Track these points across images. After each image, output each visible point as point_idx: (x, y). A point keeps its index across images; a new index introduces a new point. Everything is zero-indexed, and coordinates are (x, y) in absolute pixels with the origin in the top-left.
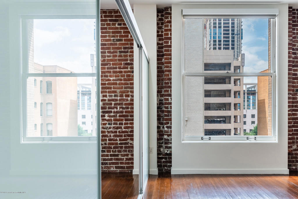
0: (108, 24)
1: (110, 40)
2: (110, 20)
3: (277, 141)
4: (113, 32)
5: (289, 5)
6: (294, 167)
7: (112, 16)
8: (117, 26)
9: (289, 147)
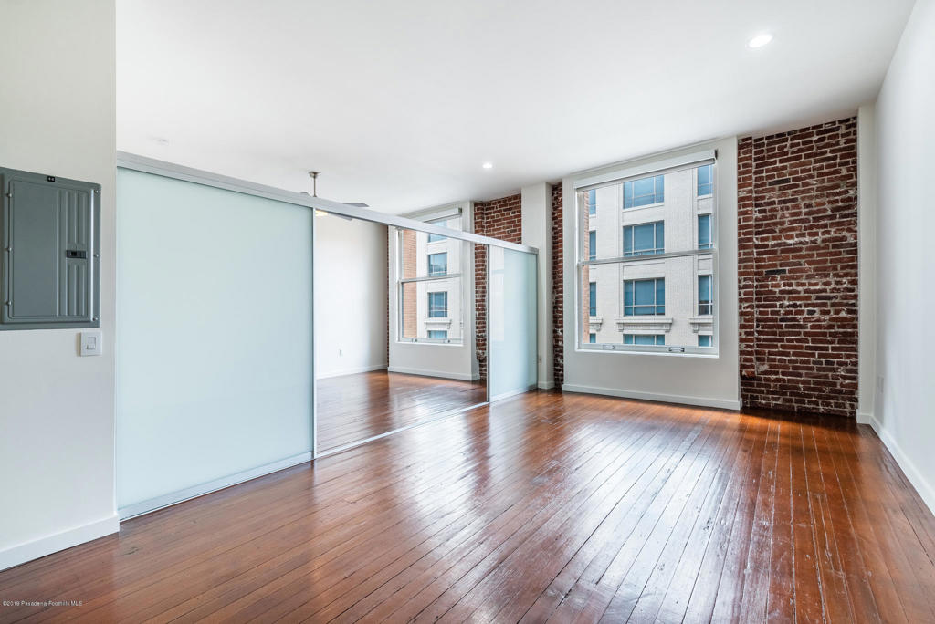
0: (503, 215)
1: (504, 232)
2: (505, 210)
3: (717, 356)
4: (508, 223)
5: (738, 136)
6: (763, 402)
7: (506, 205)
8: (511, 215)
9: (742, 367)
